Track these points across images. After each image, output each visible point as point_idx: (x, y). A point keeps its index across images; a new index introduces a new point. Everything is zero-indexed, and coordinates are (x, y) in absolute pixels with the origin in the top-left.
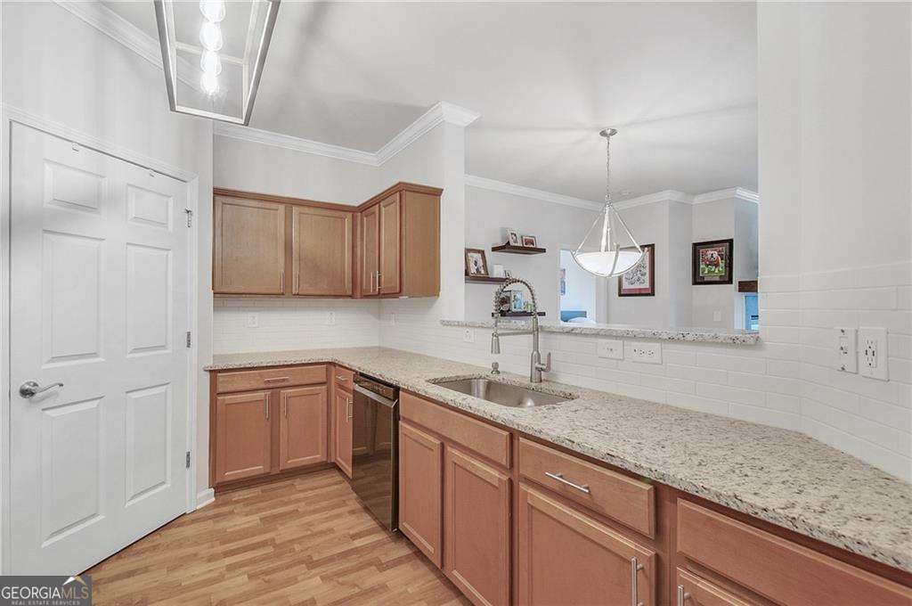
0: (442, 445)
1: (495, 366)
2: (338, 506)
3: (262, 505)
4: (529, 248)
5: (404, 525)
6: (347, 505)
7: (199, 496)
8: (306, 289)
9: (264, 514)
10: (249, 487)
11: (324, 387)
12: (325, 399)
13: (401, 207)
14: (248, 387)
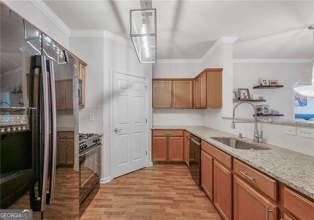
0: (213, 159)
1: (241, 135)
2: (185, 175)
3: (164, 170)
4: (274, 85)
5: (203, 185)
6: (188, 176)
7: (149, 163)
8: (177, 106)
9: (165, 172)
10: (161, 164)
11: (183, 137)
12: (183, 141)
13: (206, 77)
14: (161, 135)
